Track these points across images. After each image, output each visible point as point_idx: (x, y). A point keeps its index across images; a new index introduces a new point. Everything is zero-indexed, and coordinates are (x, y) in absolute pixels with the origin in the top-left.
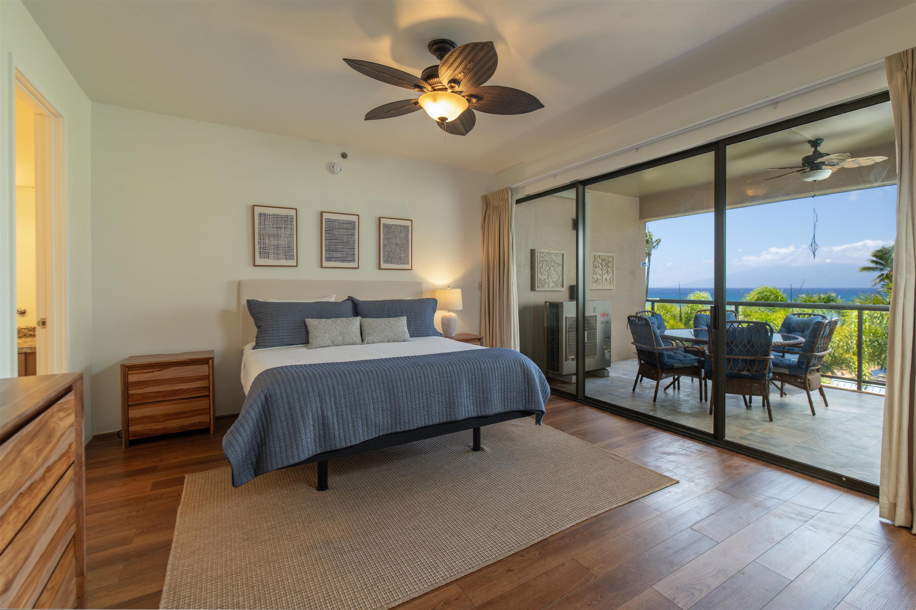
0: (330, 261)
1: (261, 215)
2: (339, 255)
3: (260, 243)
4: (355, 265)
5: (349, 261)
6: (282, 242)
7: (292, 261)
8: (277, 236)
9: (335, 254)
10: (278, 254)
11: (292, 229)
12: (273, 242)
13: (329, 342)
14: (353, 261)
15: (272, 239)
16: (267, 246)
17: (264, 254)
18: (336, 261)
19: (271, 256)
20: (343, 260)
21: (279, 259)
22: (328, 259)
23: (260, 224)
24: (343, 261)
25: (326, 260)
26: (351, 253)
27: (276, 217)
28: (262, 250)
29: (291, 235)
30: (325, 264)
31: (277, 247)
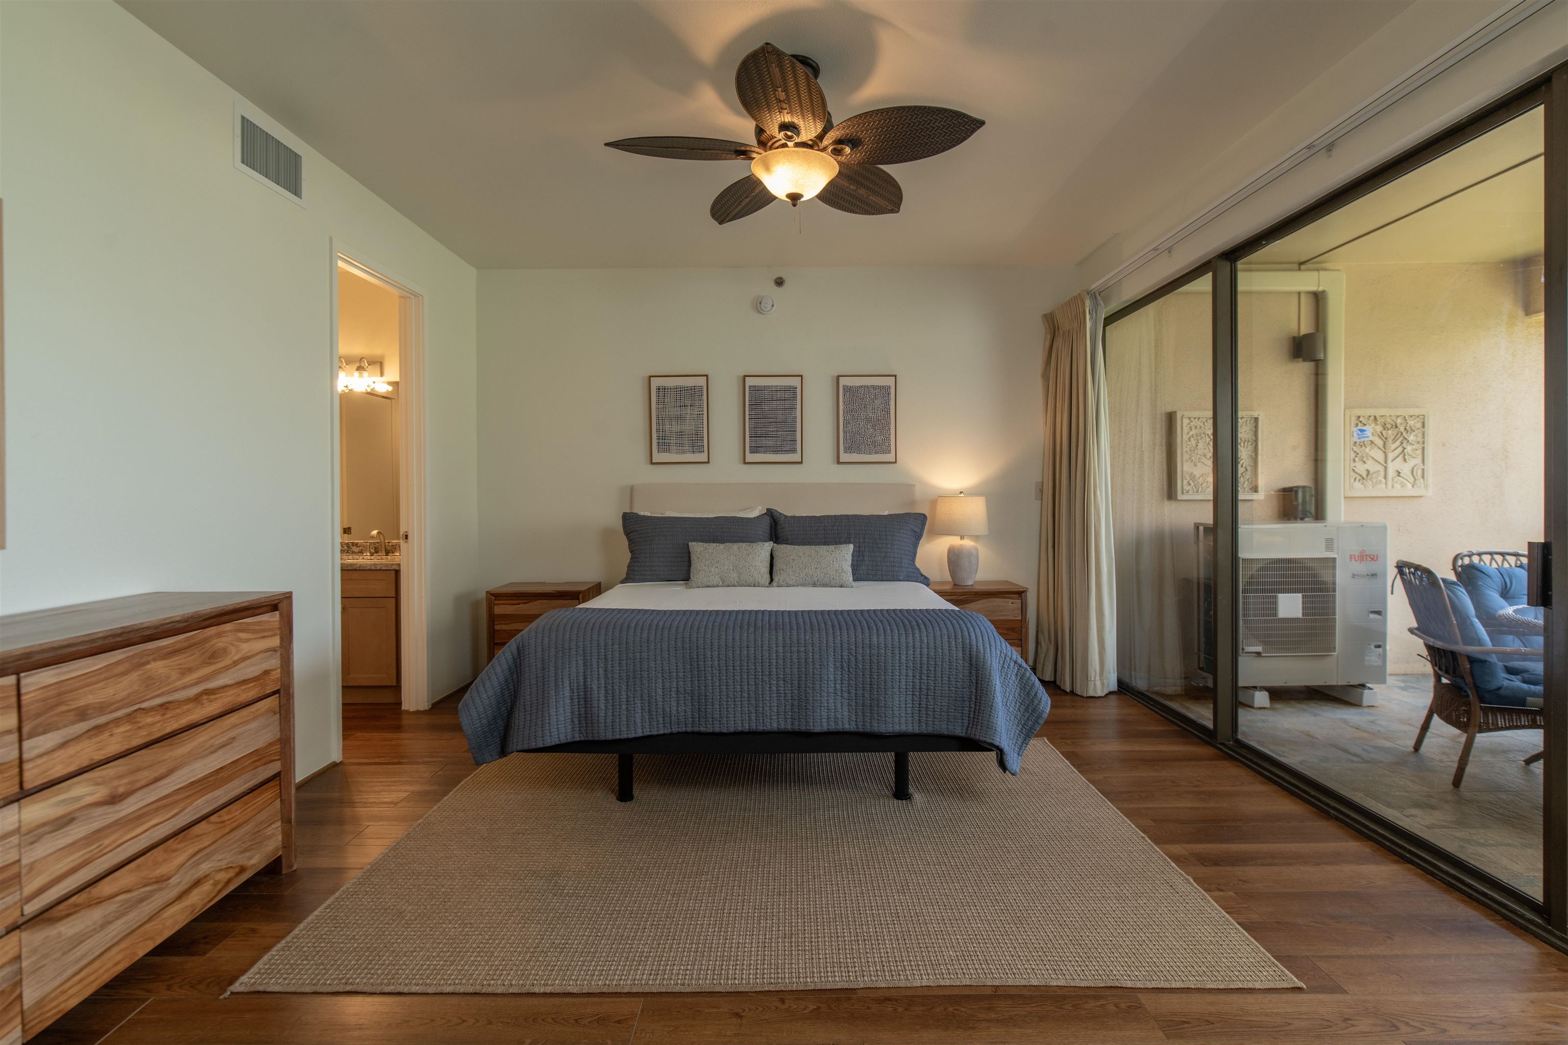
0: (757, 452)
1: (659, 389)
2: (770, 442)
3: (658, 430)
4: (796, 457)
5: (787, 452)
6: (688, 427)
7: (702, 454)
8: (680, 418)
9: (764, 442)
10: (682, 445)
11: (701, 406)
12: (676, 428)
13: (716, 580)
14: (794, 451)
15: (674, 423)
16: (668, 433)
17: (664, 446)
18: (765, 452)
19: (673, 448)
20: (777, 450)
21: (684, 452)
22: (754, 450)
23: (658, 403)
24: (776, 452)
25: (751, 452)
26: (789, 438)
27: (680, 390)
28: (661, 441)
29: (700, 415)
30: (750, 457)
31: (681, 434)
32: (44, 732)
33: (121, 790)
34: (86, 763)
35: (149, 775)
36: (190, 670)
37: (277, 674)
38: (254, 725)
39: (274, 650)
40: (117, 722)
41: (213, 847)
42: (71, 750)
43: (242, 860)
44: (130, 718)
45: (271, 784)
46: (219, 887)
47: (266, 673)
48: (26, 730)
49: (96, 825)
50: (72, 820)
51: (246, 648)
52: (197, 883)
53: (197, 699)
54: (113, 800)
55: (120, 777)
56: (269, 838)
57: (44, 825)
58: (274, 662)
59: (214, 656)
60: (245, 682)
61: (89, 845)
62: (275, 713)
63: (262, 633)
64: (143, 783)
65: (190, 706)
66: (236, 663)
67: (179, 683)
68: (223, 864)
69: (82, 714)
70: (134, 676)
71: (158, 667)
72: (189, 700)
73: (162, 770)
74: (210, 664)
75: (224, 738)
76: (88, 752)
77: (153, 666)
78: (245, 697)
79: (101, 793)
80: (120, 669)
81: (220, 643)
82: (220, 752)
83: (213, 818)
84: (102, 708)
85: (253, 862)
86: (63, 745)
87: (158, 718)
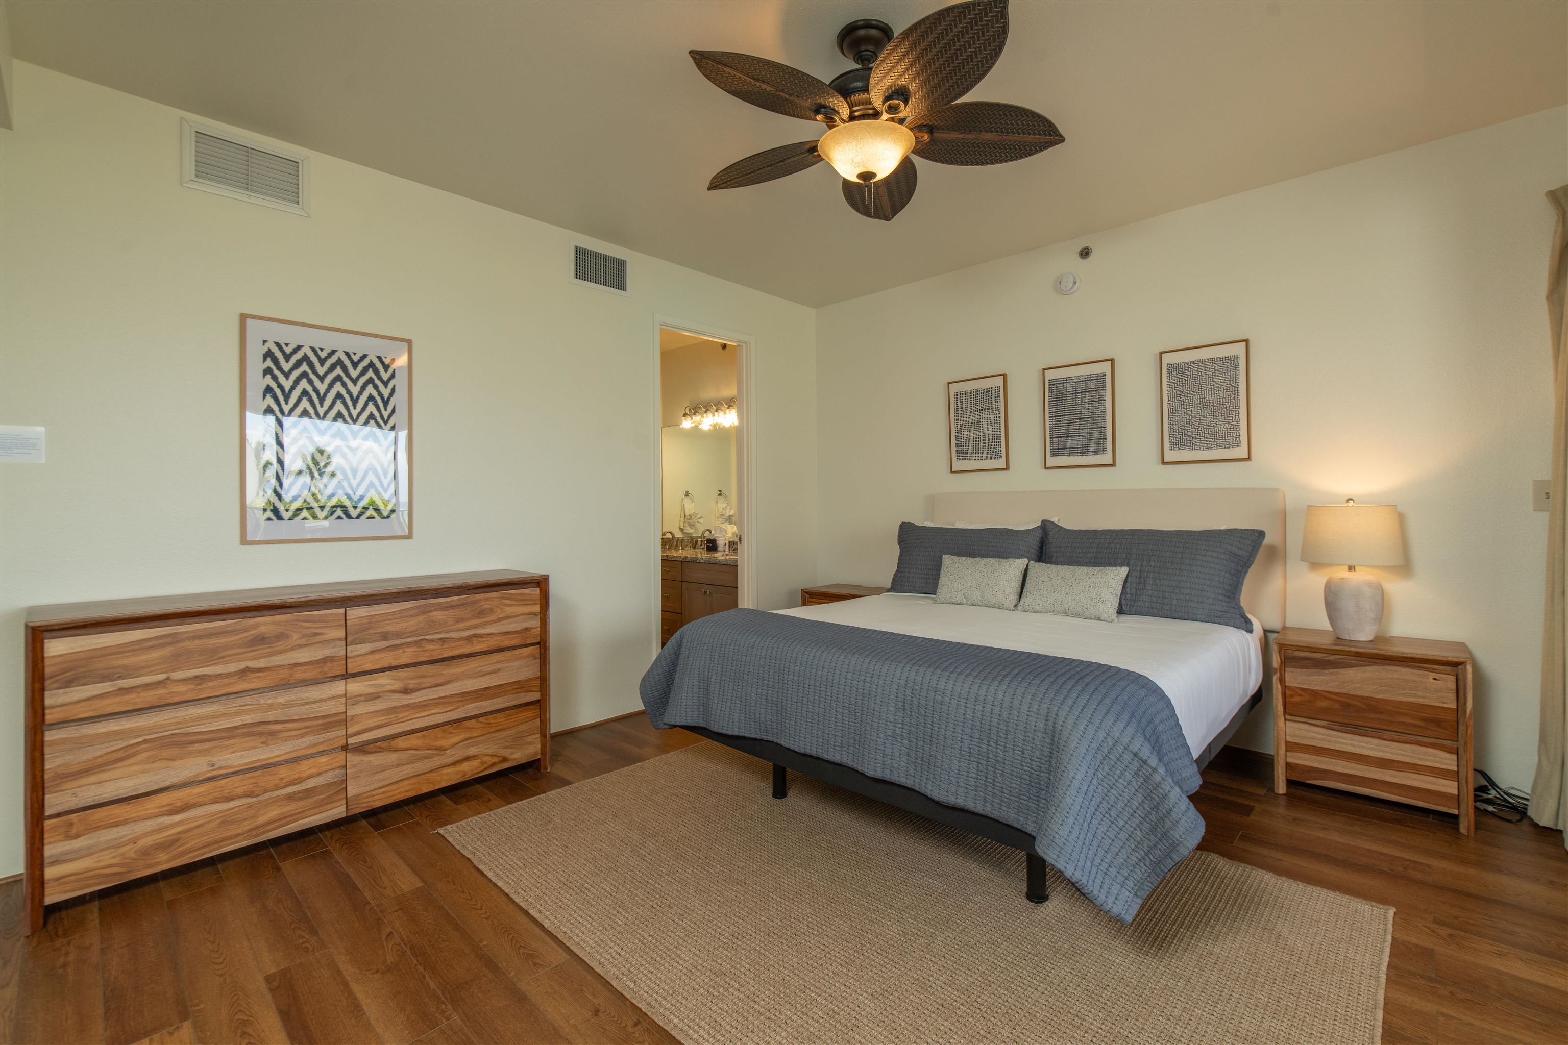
0: (1058, 455)
1: (957, 395)
2: (1074, 442)
3: (957, 438)
4: (1107, 458)
5: (1095, 452)
6: (986, 432)
7: (999, 461)
8: (978, 423)
9: (1066, 442)
10: (979, 451)
11: (998, 409)
12: (974, 434)
14: (1103, 451)
15: (971, 429)
16: (966, 441)
17: (963, 454)
18: (1069, 454)
19: (971, 455)
20: (1082, 451)
21: (981, 459)
22: (1056, 452)
23: (956, 409)
24: (1082, 453)
25: (1053, 455)
26: (1097, 436)
27: (977, 393)
28: (959, 449)
29: (997, 418)
30: (1051, 461)
31: (978, 440)
32: (360, 643)
33: (411, 686)
34: (386, 665)
35: (432, 681)
36: (463, 620)
37: (537, 631)
38: (516, 664)
39: (535, 614)
40: (408, 644)
41: (481, 738)
42: (377, 656)
43: (505, 753)
44: (417, 643)
45: (532, 707)
46: (485, 766)
47: (527, 629)
48: (349, 640)
49: (394, 704)
50: (379, 697)
51: (509, 611)
52: (468, 759)
53: (469, 639)
54: (406, 691)
55: (412, 679)
56: (530, 743)
57: (361, 696)
58: (535, 623)
59: (481, 613)
60: (507, 633)
61: (389, 714)
62: (535, 658)
63: (523, 601)
64: (427, 685)
65: (463, 643)
66: (500, 620)
67: (454, 627)
68: (490, 751)
69: (385, 636)
70: (420, 618)
71: (437, 615)
72: (461, 639)
73: (441, 680)
74: (479, 618)
75: (492, 668)
76: (388, 659)
77: (435, 614)
78: (507, 643)
79: (398, 685)
80: (411, 612)
81: (486, 605)
82: (488, 677)
83: (480, 719)
84: (398, 635)
85: (515, 756)
86: (372, 652)
87: (438, 647)
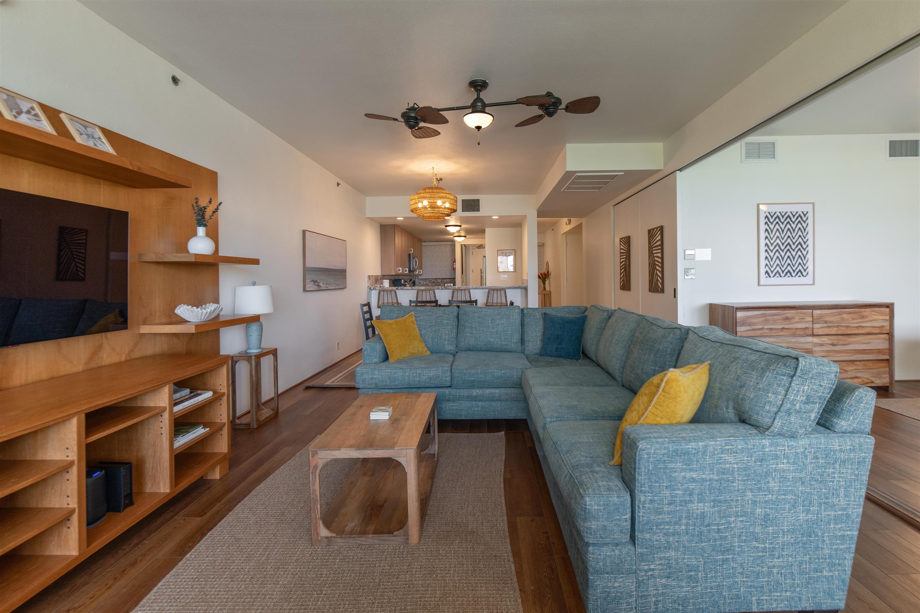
32: (817, 324)
33: (835, 343)
34: (826, 334)
35: (841, 342)
36: (855, 319)
37: (888, 328)
38: (878, 341)
39: (887, 320)
40: (834, 326)
41: (862, 370)
42: (823, 329)
43: (873, 379)
44: (837, 326)
45: (885, 362)
46: (864, 382)
47: (883, 326)
48: (814, 322)
49: (829, 349)
50: (823, 345)
51: (875, 317)
52: (857, 377)
53: (857, 327)
54: (833, 345)
55: (835, 340)
56: (884, 378)
57: (817, 344)
58: (887, 324)
59: (863, 317)
60: (874, 327)
61: (827, 352)
62: (887, 340)
63: (882, 314)
64: (841, 344)
65: (855, 329)
66: (871, 321)
67: (851, 322)
68: (866, 377)
69: (826, 322)
70: (839, 317)
71: (845, 316)
73: (846, 343)
74: (861, 319)
76: (827, 331)
77: (844, 315)
78: (874, 331)
79: (830, 342)
80: (835, 314)
81: (865, 314)
82: (865, 345)
83: (862, 362)
84: (830, 322)
85: (877, 382)
86: (822, 328)
87: (845, 329)
